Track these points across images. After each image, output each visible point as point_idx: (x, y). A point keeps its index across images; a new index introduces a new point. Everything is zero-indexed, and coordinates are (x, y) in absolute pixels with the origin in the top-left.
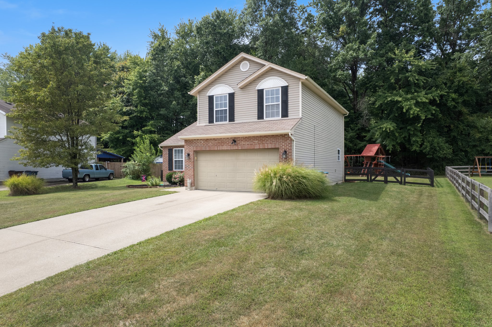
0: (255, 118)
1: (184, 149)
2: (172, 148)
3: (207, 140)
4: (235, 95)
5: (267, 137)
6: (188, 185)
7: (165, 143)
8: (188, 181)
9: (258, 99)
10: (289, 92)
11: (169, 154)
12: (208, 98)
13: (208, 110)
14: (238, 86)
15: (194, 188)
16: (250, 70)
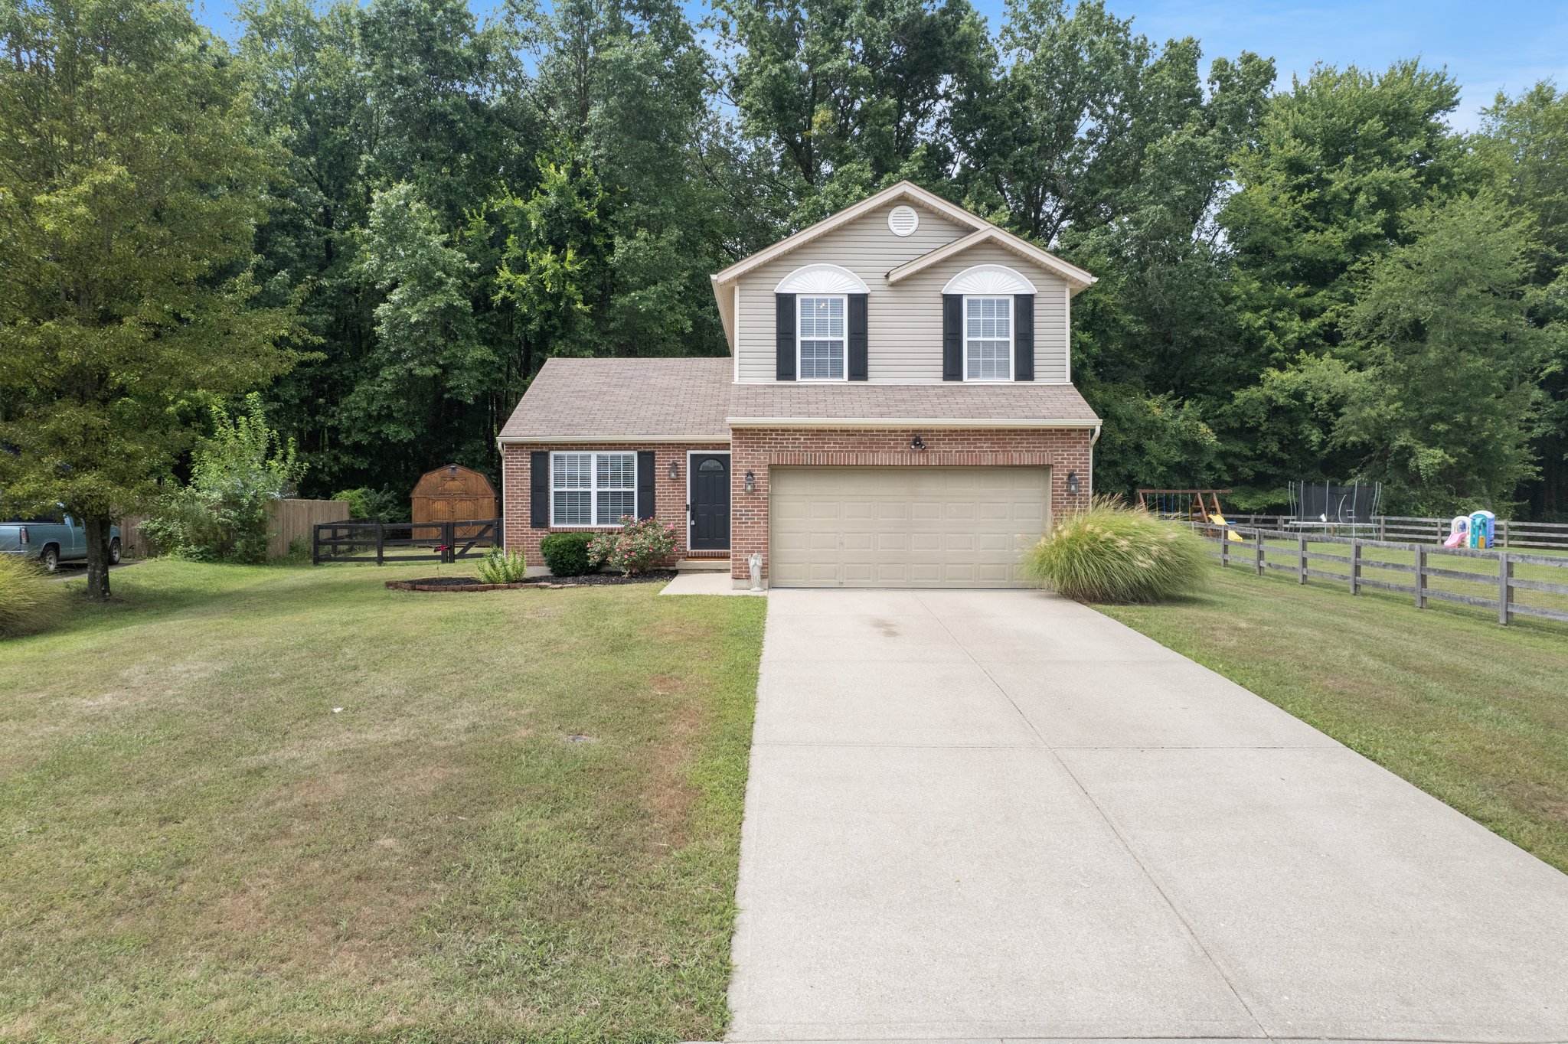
0: (933, 375)
1: (594, 455)
2: (544, 450)
3: (819, 433)
4: (870, 300)
5: (1020, 435)
6: (756, 573)
7: (518, 433)
8: (752, 562)
9: (945, 322)
10: (1036, 313)
11: (533, 469)
12: (774, 299)
13: (774, 337)
14: (887, 276)
15: (766, 581)
16: (918, 233)
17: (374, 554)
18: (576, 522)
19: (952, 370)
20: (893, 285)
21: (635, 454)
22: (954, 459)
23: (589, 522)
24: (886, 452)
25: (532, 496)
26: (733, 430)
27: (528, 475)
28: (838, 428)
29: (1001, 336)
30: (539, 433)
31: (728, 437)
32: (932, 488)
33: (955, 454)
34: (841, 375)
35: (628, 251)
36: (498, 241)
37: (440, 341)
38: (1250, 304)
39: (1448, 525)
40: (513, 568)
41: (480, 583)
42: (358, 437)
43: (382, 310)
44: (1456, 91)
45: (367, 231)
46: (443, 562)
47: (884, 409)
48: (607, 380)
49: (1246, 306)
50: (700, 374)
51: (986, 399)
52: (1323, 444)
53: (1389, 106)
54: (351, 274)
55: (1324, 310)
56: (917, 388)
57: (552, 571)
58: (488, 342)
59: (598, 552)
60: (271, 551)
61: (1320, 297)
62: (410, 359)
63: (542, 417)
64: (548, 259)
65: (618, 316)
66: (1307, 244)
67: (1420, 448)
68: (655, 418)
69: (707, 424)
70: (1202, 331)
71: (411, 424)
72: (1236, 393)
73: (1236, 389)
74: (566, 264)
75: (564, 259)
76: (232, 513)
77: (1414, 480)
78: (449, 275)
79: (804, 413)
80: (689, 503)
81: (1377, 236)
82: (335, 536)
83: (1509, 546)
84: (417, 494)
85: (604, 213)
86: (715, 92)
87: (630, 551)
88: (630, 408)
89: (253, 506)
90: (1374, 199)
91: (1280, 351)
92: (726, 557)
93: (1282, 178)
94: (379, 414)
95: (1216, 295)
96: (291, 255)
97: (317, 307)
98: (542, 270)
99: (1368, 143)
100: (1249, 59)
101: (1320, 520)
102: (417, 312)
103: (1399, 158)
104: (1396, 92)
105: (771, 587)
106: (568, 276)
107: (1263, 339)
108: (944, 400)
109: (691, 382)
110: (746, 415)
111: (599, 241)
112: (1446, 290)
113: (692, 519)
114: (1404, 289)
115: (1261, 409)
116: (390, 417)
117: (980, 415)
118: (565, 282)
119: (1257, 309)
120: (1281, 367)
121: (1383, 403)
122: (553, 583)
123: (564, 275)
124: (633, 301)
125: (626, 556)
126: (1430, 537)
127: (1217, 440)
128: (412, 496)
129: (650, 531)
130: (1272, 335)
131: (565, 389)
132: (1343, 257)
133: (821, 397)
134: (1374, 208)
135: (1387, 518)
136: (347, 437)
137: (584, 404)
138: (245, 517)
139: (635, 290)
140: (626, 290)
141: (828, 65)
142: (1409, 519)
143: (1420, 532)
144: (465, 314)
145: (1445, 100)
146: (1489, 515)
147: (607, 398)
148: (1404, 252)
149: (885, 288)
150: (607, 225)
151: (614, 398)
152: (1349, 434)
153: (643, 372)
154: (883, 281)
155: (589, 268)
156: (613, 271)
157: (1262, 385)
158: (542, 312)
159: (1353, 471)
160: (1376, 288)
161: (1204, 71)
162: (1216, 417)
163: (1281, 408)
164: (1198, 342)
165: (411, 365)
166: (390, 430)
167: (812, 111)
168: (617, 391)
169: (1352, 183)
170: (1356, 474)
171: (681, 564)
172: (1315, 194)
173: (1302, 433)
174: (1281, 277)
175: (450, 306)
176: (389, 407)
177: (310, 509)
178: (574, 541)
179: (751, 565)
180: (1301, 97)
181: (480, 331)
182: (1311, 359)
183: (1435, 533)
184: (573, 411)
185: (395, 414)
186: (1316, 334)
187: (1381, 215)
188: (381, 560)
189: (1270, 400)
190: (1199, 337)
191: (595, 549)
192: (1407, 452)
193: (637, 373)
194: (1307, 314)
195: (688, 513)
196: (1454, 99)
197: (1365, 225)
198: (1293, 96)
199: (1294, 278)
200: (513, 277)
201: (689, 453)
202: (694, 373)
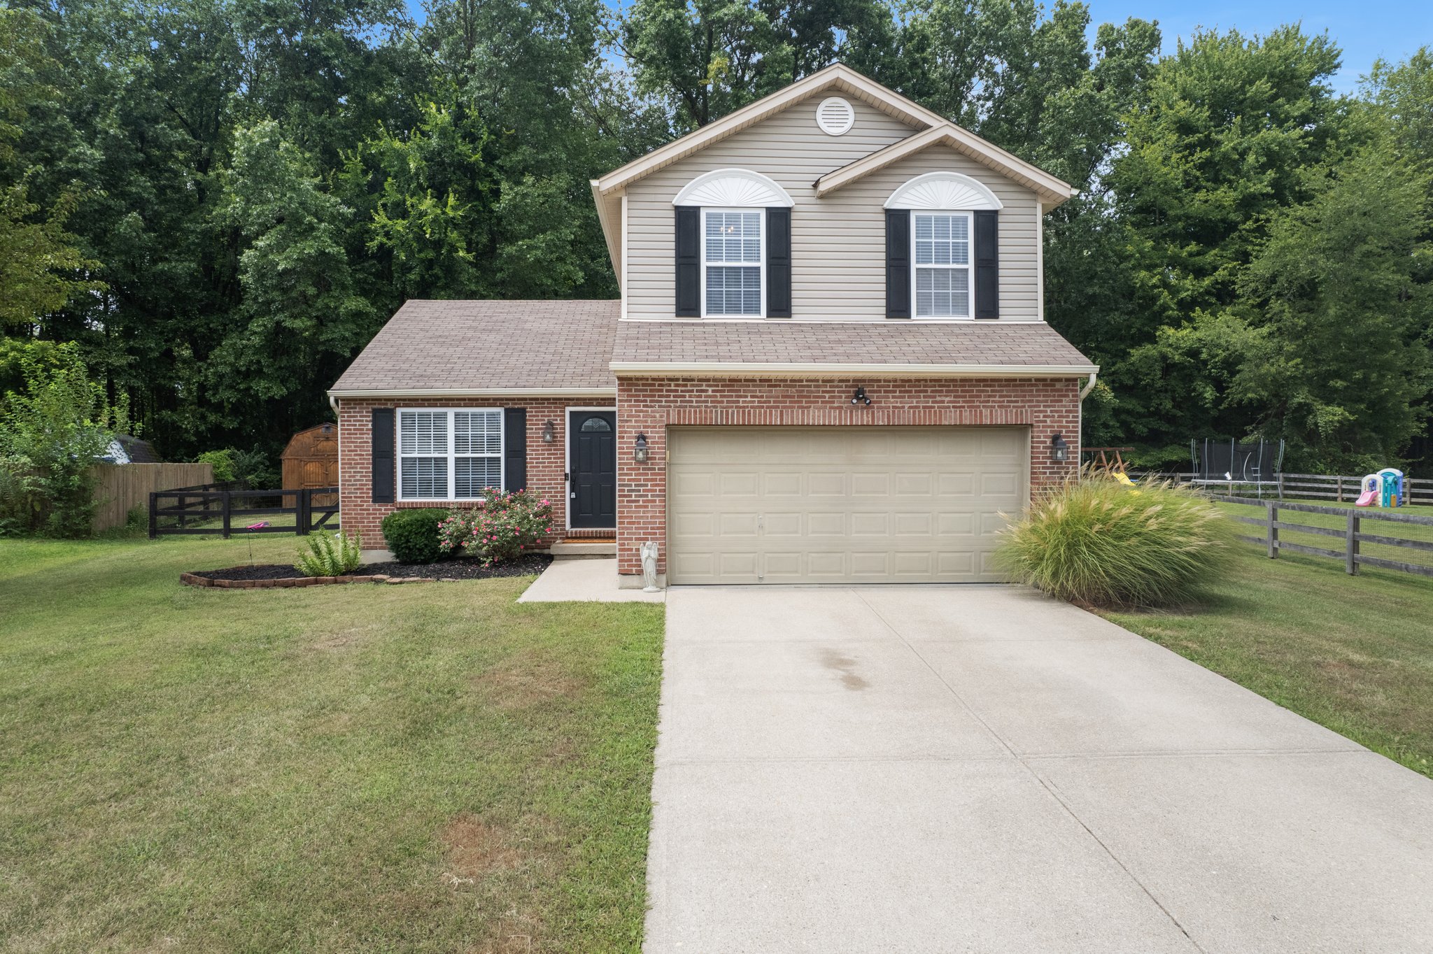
0: (873, 311)
1: (451, 412)
2: (389, 406)
3: (733, 384)
4: (793, 216)
5: (990, 386)
6: (649, 567)
7: (355, 385)
8: (645, 553)
9: (888, 244)
10: (1001, 234)
11: (374, 430)
12: (672, 214)
13: (673, 261)
14: (816, 186)
15: (664, 578)
16: (854, 132)
17: (219, 525)
18: (429, 495)
19: (897, 305)
20: (823, 197)
21: (501, 410)
22: (907, 418)
23: (446, 495)
24: (819, 409)
25: (374, 464)
26: (620, 379)
27: (368, 437)
28: (757, 376)
29: (957, 263)
30: (381, 385)
31: (613, 390)
32: (876, 454)
33: (907, 410)
34: (758, 311)
35: (515, 198)
36: (376, 187)
37: (312, 291)
38: (1142, 262)
39: (1359, 483)
40: (345, 554)
41: (302, 575)
42: (226, 395)
43: (247, 256)
44: (1337, 55)
45: (230, 171)
46: (298, 534)
47: (817, 352)
48: (474, 324)
49: (1140, 264)
50: (584, 317)
51: (944, 340)
52: (1217, 402)
53: (1275, 68)
54: (215, 217)
55: (1215, 269)
56: (855, 327)
57: (397, 557)
58: (364, 293)
59: (451, 535)
60: (97, 524)
61: (1212, 255)
62: (278, 310)
63: (389, 366)
64: (427, 204)
65: (505, 266)
66: (1198, 202)
67: (1318, 406)
68: (528, 367)
69: (591, 374)
70: (1097, 289)
71: (283, 382)
72: (1132, 351)
73: (1132, 347)
74: (448, 210)
75: (445, 205)
76: (43, 481)
77: (1312, 436)
78: (321, 221)
79: (713, 357)
80: (568, 470)
81: (1267, 195)
82: (182, 505)
83: (1411, 503)
84: (288, 455)
85: (489, 157)
86: (609, 43)
87: (491, 534)
88: (498, 356)
89: (69, 471)
90: (1263, 159)
91: (1173, 310)
92: (611, 537)
93: (1173, 138)
94: (248, 369)
95: (1111, 254)
96: (146, 195)
97: (179, 254)
98: (422, 215)
99: (1256, 105)
100: (1134, 25)
101: (1225, 478)
102: (286, 259)
103: (1287, 119)
104: (1282, 54)
105: (671, 584)
106: (451, 222)
107: (1158, 297)
108: (892, 341)
109: (574, 327)
110: (635, 359)
111: (483, 186)
112: (1343, 248)
113: (572, 490)
114: (1301, 246)
115: (1157, 366)
116: (260, 373)
117: (941, 360)
118: (446, 229)
119: (1150, 268)
120: (1176, 324)
121: (1283, 359)
122: (393, 575)
123: (446, 222)
124: (521, 250)
125: (485, 541)
126: (1329, 494)
127: (1115, 397)
128: (282, 457)
129: (518, 507)
130: (1166, 293)
131: (422, 334)
132: (1232, 216)
133: (733, 337)
134: (1263, 168)
135: (1286, 475)
136: (214, 395)
137: (442, 351)
138: (60, 485)
139: (523, 238)
140: (512, 239)
141: (725, 10)
142: (1308, 476)
143: (1319, 490)
144: (341, 262)
145: (1327, 63)
146: (1398, 473)
147: (471, 344)
148: (1301, 210)
149: (813, 200)
150: (494, 171)
151: (479, 345)
152: (1246, 390)
153: (517, 316)
154: (810, 192)
155: (474, 215)
156: (500, 219)
157: (1156, 342)
158: (422, 261)
159: (1249, 428)
160: (1274, 245)
161: (1091, 36)
162: (1110, 375)
163: (1174, 365)
164: (1093, 299)
165: (280, 317)
166: (259, 386)
167: (708, 60)
168: (484, 337)
169: (1240, 144)
170: (1252, 431)
171: (558, 547)
172: (1206, 154)
173: (1194, 390)
174: (1173, 236)
175: (322, 253)
176: (259, 362)
177: (158, 473)
178: (423, 520)
179: (643, 557)
180: (1185, 60)
181: (357, 282)
182: (1207, 317)
183: (1335, 491)
184: (428, 360)
185: (265, 370)
186: (1208, 292)
187: (1271, 174)
188: (227, 532)
189: (1164, 357)
190: (1094, 295)
191: (448, 529)
192: (1305, 409)
193: (510, 317)
194: (1200, 273)
195: (568, 484)
196: (1336, 62)
197: (1255, 184)
198: (1177, 59)
199: (1184, 239)
200: (391, 223)
201: (568, 409)
202: (578, 317)
